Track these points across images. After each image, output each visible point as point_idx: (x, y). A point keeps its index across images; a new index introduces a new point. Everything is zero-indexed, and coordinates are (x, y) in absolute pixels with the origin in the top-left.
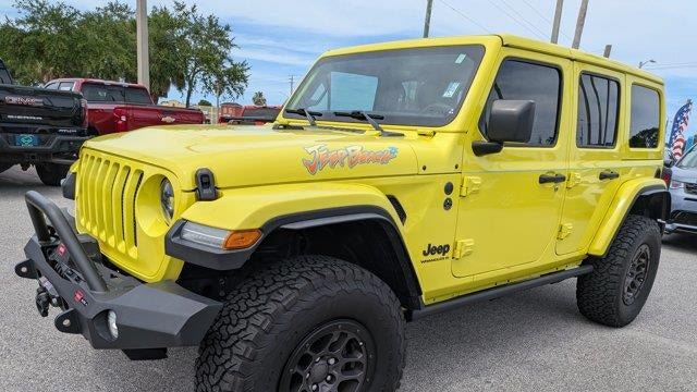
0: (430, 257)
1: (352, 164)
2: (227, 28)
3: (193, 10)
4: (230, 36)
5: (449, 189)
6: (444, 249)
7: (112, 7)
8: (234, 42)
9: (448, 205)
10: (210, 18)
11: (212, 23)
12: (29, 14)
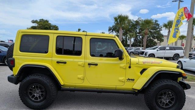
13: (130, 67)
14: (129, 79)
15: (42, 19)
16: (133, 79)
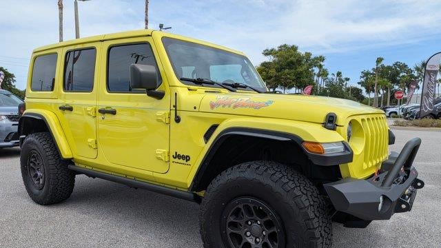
13: (178, 120)
14: (177, 156)
15: (285, 46)
16: (185, 155)
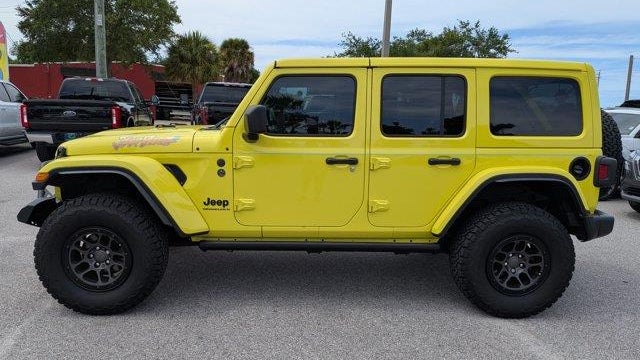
0: (210, 206)
1: (142, 145)
2: (506, 37)
3: (477, 26)
4: (509, 43)
5: (221, 163)
6: (225, 203)
7: (413, 34)
8: (511, 48)
9: (221, 173)
10: (491, 31)
11: (493, 34)
12: (347, 48)
